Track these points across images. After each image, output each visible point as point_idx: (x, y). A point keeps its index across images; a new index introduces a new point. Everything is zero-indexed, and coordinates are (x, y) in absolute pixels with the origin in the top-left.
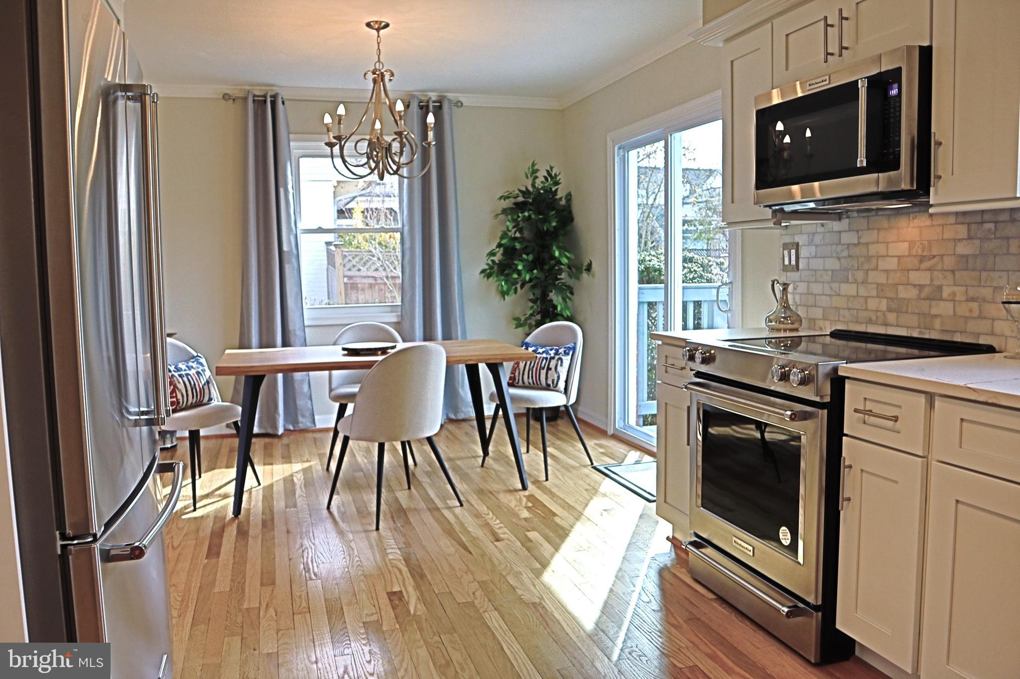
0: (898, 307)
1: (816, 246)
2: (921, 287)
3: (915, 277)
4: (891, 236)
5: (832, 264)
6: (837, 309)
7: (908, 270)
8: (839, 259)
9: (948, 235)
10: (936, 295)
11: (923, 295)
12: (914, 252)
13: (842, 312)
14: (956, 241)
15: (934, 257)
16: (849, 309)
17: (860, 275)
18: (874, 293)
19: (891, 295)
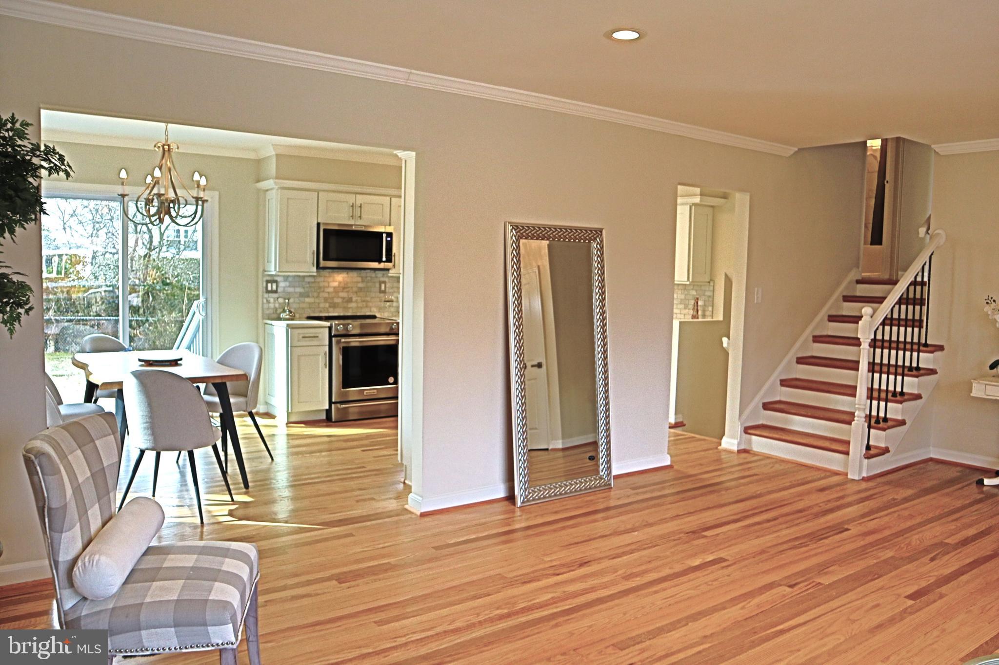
0: (334, 306)
1: (290, 282)
2: (343, 298)
3: (342, 294)
4: (330, 279)
5: (298, 290)
6: (303, 308)
7: (338, 292)
8: (304, 288)
9: (355, 280)
10: (350, 300)
11: (344, 301)
12: (341, 286)
13: (306, 310)
14: (358, 282)
15: (349, 287)
16: (310, 308)
17: (315, 294)
18: (323, 301)
19: (331, 301)
